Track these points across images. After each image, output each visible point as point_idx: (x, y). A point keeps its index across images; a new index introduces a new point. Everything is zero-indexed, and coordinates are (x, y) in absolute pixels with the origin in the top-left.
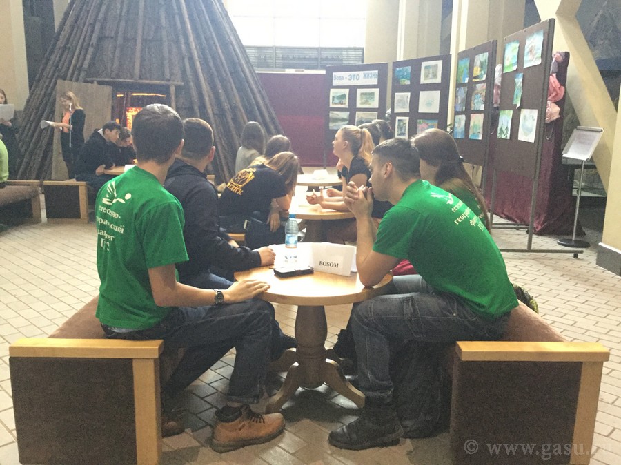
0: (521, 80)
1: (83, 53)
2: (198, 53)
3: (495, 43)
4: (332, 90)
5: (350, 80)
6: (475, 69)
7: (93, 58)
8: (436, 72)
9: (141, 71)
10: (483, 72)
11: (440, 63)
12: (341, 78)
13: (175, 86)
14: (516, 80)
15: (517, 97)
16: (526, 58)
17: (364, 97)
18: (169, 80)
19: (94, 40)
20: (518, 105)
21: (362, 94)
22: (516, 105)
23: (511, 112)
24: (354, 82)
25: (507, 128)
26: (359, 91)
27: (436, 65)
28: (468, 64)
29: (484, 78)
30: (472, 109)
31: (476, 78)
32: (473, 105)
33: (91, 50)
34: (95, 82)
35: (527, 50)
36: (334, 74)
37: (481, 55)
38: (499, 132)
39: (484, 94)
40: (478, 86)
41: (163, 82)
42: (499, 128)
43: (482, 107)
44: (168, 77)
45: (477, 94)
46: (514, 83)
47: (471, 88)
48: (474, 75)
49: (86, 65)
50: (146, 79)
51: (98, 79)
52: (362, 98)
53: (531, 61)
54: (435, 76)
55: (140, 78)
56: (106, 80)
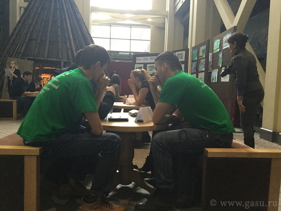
0: (221, 55)
1: (21, 46)
2: (75, 48)
3: (209, 41)
4: (136, 65)
5: (144, 60)
6: (200, 53)
7: (25, 49)
8: (183, 56)
9: (48, 55)
10: (204, 54)
11: (184, 52)
12: (140, 60)
13: (64, 61)
14: (219, 55)
15: (220, 63)
16: (224, 45)
17: (150, 68)
19: (27, 40)
20: (221, 66)
21: (149, 66)
22: (220, 66)
23: (217, 70)
24: (145, 61)
25: (215, 77)
26: (148, 65)
27: (183, 53)
28: (197, 51)
29: (204, 57)
30: (199, 71)
31: (200, 57)
32: (199, 69)
33: (25, 44)
34: (26, 59)
35: (224, 41)
36: (137, 58)
37: (203, 47)
38: (212, 79)
39: (204, 63)
40: (202, 60)
41: (58, 60)
42: (212, 78)
43: (204, 69)
44: (61, 58)
45: (201, 64)
46: (219, 57)
47: (198, 62)
48: (200, 56)
49: (22, 51)
50: (50, 58)
52: (149, 68)
53: (226, 46)
54: (182, 58)
55: (48, 58)
56: (31, 58)
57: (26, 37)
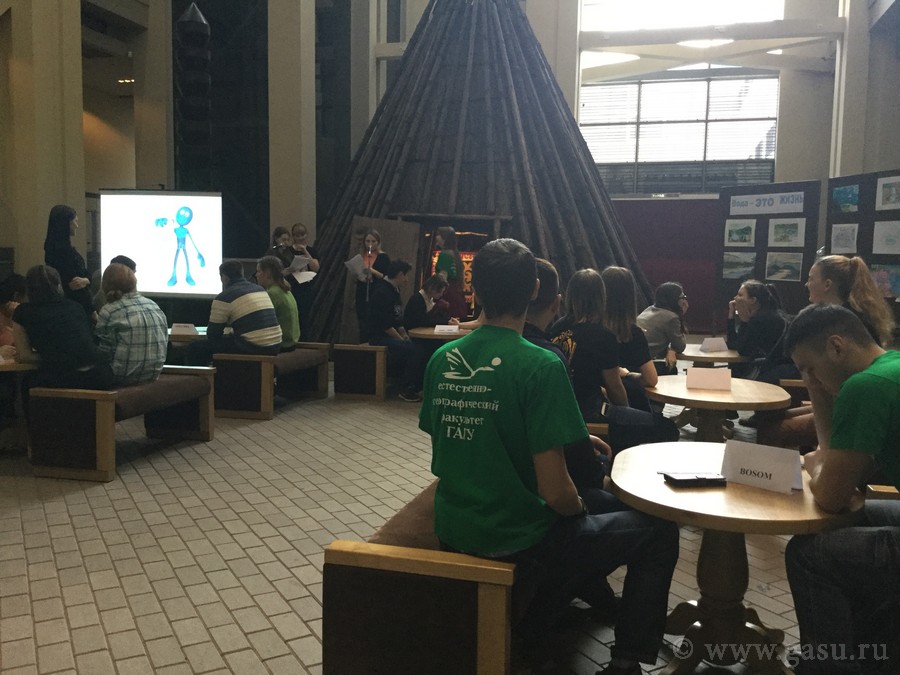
1: (387, 180)
2: (533, 177)
4: (728, 221)
5: (757, 206)
7: (399, 187)
9: (457, 202)
12: (744, 204)
13: (501, 220)
17: (781, 231)
18: (493, 214)
21: (778, 227)
24: (764, 210)
26: (773, 222)
33: (397, 176)
34: (400, 219)
36: (732, 198)
41: (485, 217)
44: (492, 209)
49: (389, 198)
50: (465, 213)
51: (404, 214)
52: (776, 233)
55: (456, 212)
56: (413, 214)
57: (400, 154)
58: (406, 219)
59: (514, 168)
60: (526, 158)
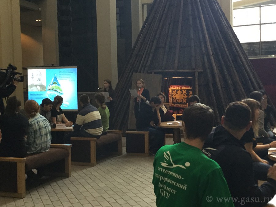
1: (147, 57)
9: (178, 65)
13: (198, 72)
18: (194, 69)
19: (153, 50)
33: (151, 55)
34: (153, 73)
41: (191, 71)
49: (148, 64)
50: (181, 69)
51: (155, 71)
55: (178, 69)
56: (159, 71)
58: (155, 73)
59: (203, 49)
60: (208, 43)
